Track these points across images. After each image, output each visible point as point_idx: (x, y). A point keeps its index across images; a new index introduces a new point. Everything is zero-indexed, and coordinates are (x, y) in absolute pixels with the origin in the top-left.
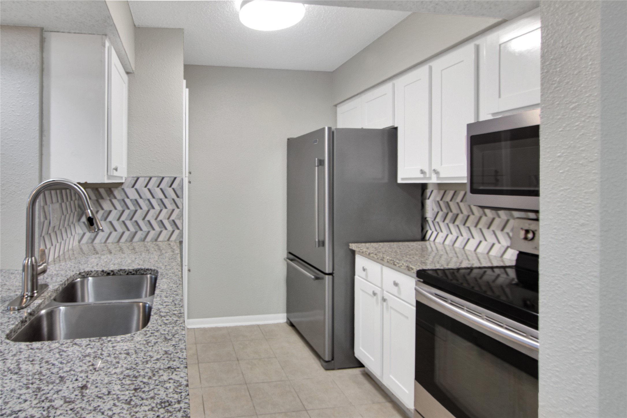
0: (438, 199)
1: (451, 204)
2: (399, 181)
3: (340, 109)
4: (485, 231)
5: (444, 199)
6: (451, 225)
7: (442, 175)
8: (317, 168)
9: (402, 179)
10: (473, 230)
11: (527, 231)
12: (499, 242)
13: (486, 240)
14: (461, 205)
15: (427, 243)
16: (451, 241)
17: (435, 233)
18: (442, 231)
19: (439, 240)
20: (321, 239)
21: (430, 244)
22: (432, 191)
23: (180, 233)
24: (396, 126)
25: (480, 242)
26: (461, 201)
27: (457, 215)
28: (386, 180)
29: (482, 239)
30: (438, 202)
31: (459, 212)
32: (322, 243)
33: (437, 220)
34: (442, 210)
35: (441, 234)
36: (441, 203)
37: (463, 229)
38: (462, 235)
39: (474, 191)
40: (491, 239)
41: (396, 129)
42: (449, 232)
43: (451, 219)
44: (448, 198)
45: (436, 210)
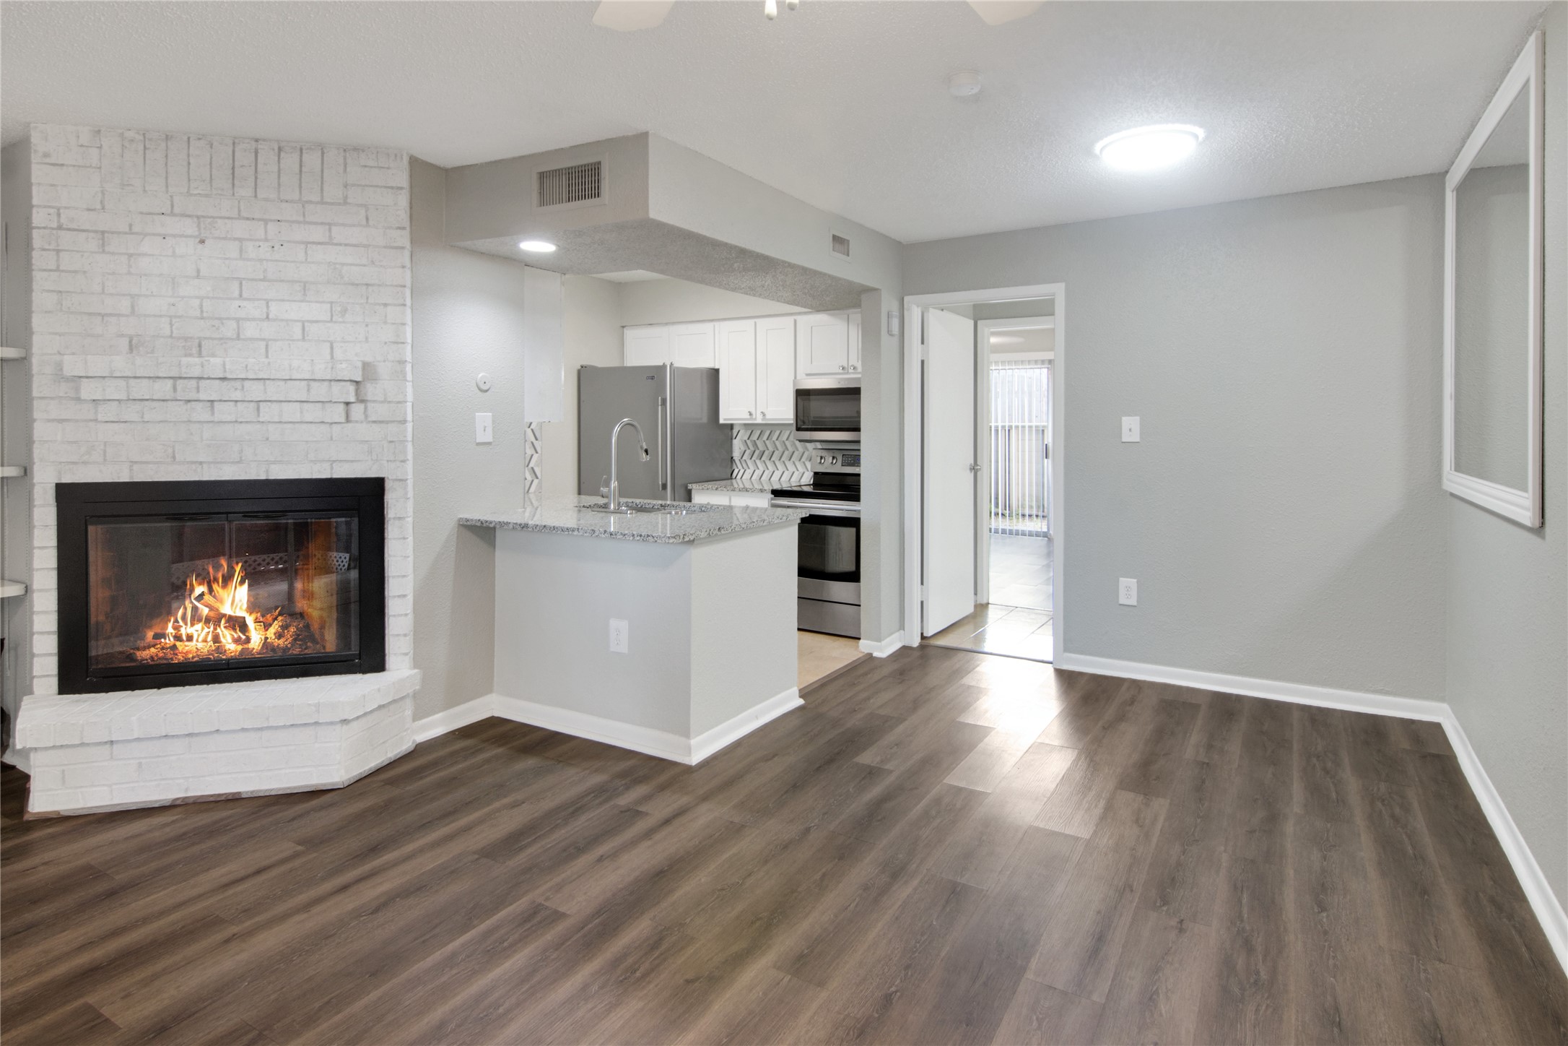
0: (746, 438)
1: (758, 442)
2: (721, 421)
3: (630, 334)
4: (787, 463)
5: (750, 438)
6: (758, 462)
7: (768, 417)
8: (660, 407)
9: (725, 420)
10: (777, 463)
11: (821, 458)
12: (798, 470)
13: (788, 470)
14: (767, 442)
15: (734, 481)
16: (758, 475)
17: (742, 471)
18: (749, 468)
19: (747, 476)
20: (664, 482)
21: (737, 483)
22: (739, 431)
23: (539, 483)
24: (717, 367)
25: (783, 472)
26: (767, 439)
27: (764, 451)
28: (705, 420)
29: (785, 469)
30: (745, 441)
31: (765, 449)
32: (664, 486)
33: (744, 458)
34: (749, 449)
35: (748, 471)
36: (748, 442)
37: (769, 463)
38: (768, 469)
39: (798, 429)
40: (791, 468)
41: (717, 371)
42: (756, 468)
43: (758, 456)
44: (755, 437)
45: (743, 449)
